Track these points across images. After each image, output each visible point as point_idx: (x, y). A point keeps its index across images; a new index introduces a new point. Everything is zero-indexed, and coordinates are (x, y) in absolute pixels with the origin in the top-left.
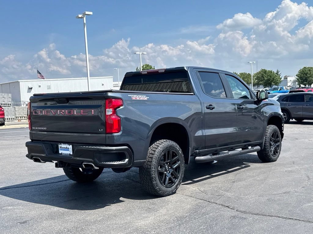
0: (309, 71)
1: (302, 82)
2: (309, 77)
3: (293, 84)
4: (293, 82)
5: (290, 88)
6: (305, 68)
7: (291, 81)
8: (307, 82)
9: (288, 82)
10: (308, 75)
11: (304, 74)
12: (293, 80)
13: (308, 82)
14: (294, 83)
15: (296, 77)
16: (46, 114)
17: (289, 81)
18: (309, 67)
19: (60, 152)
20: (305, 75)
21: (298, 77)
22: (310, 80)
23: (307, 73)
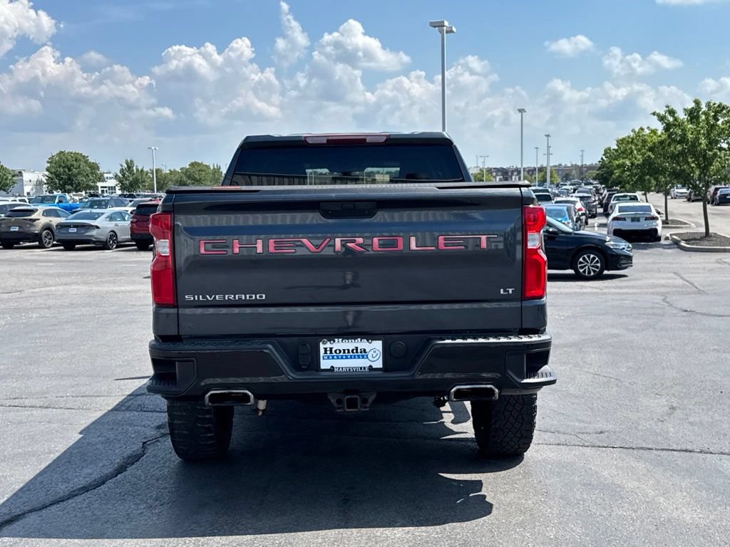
0: (76, 160)
1: (61, 185)
2: (76, 176)
3: (37, 189)
4: (36, 185)
5: (81, 198)
6: (61, 152)
7: (30, 181)
8: (72, 186)
9: (25, 183)
10: (74, 170)
11: (63, 167)
12: (36, 180)
13: (74, 185)
14: (38, 187)
15: (47, 173)
16: (272, 249)
17: (26, 181)
18: (71, 153)
19: (325, 364)
20: (67, 170)
21: (51, 173)
22: (79, 183)
23: (72, 165)
